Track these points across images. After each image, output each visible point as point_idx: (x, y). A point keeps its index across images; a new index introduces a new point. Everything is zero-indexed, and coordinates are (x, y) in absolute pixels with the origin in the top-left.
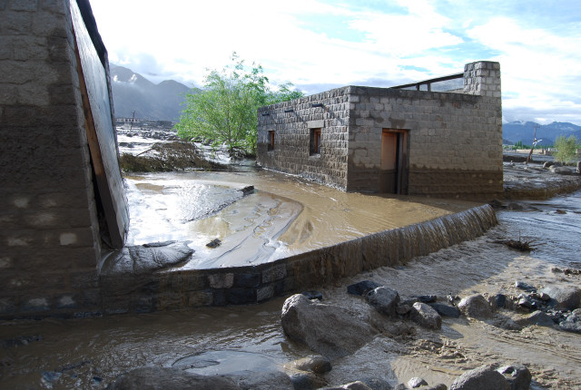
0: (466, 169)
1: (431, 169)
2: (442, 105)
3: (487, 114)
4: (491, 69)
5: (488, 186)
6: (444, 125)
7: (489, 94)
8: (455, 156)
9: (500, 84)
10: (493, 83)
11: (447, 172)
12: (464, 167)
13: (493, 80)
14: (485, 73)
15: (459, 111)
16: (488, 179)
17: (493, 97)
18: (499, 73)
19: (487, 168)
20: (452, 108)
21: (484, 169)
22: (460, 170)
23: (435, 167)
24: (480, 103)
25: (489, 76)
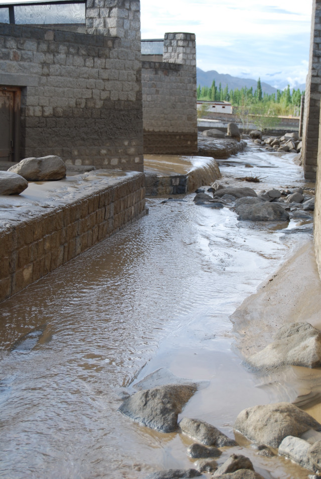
0: (172, 131)
1: (149, 131)
2: (156, 73)
3: (186, 81)
4: (189, 39)
5: (187, 147)
6: (157, 92)
7: (188, 63)
8: (165, 119)
9: (195, 54)
10: (191, 53)
11: (160, 134)
12: (171, 130)
13: (191, 50)
14: (185, 44)
15: (167, 79)
16: (187, 141)
17: (191, 66)
18: (195, 44)
19: (186, 130)
20: (163, 76)
21: (184, 131)
22: (168, 132)
23: (151, 130)
24: (182, 72)
25: (188, 46)
